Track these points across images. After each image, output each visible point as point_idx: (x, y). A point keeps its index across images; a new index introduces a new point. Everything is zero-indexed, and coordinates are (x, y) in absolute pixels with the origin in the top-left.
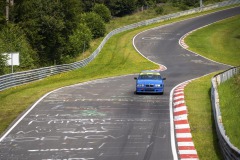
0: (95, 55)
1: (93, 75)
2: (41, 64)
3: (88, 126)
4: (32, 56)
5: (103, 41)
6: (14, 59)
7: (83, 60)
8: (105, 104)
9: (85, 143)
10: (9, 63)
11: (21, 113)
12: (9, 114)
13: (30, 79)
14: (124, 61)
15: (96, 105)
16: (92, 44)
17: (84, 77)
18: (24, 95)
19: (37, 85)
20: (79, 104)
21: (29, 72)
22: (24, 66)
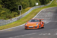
0: (50, 3)
1: (50, 7)
2: (41, 5)
3: (49, 15)
4: (40, 3)
5: (52, 1)
6: (37, 4)
7: (48, 4)
8: (52, 11)
9: (49, 18)
10: (36, 4)
11: (38, 12)
12: (36, 13)
13: (40, 7)
14: (55, 5)
15: (51, 12)
16: (50, 2)
17: (48, 7)
18: (39, 10)
19: (41, 8)
20: (48, 11)
21: (40, 6)
22: (39, 5)
